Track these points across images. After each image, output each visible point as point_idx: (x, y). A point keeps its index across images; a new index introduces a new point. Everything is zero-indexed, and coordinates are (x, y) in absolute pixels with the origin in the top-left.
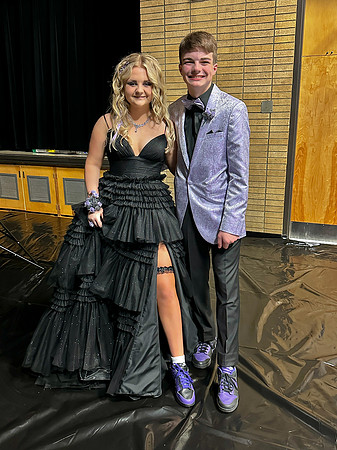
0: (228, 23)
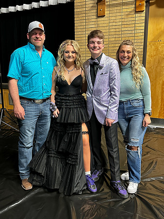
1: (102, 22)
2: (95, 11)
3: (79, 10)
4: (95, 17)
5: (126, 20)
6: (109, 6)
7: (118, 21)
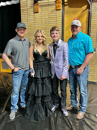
0: (44, 19)
1: (37, 16)
2: (33, 9)
3: (23, 8)
4: (33, 13)
5: (51, 15)
6: (41, 6)
7: (46, 15)
